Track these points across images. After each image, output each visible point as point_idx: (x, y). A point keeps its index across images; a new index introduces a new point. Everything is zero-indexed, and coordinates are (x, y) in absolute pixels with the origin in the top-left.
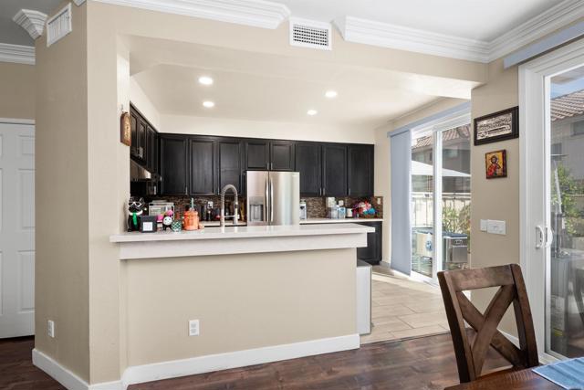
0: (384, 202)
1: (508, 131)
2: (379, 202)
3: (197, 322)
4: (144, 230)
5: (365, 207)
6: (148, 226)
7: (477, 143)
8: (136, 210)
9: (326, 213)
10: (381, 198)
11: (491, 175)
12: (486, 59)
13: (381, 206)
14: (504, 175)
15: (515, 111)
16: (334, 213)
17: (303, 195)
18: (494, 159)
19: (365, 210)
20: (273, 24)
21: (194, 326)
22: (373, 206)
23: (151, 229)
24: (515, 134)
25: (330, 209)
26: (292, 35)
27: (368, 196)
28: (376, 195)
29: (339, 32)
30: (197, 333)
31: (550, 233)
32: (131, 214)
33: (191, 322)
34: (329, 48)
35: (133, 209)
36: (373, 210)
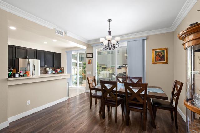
0: (64, 69)
1: (91, 57)
2: (63, 69)
3: (29, 101)
4: (16, 76)
5: (58, 70)
6: (17, 75)
7: (87, 58)
8: (11, 71)
9: (46, 72)
10: (63, 68)
11: (89, 64)
12: (88, 43)
13: (63, 70)
14: (91, 64)
15: (92, 53)
16: (50, 72)
17: (41, 67)
18: (89, 61)
19: (59, 71)
20: (52, 28)
21: (28, 102)
22: (61, 70)
23: (18, 76)
24: (92, 57)
25: (48, 71)
26: (56, 32)
27: (59, 67)
28: (61, 67)
29: (66, 33)
30: (30, 104)
31: (97, 73)
32: (9, 72)
33: (28, 101)
34: (63, 36)
35: (10, 71)
36: (61, 71)
